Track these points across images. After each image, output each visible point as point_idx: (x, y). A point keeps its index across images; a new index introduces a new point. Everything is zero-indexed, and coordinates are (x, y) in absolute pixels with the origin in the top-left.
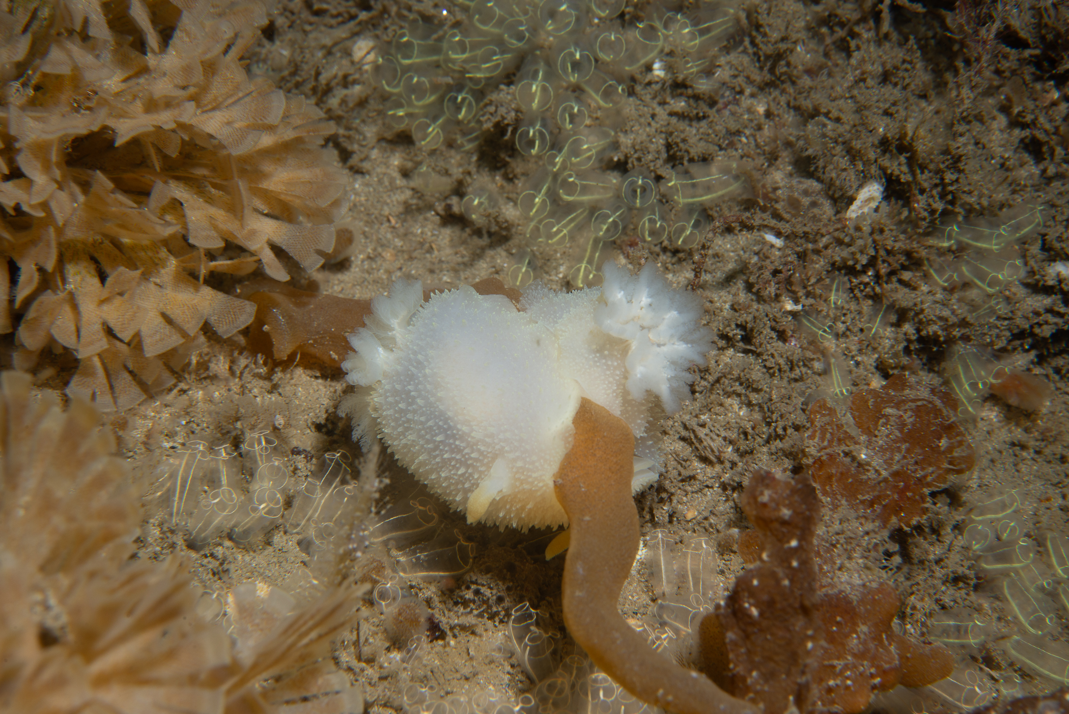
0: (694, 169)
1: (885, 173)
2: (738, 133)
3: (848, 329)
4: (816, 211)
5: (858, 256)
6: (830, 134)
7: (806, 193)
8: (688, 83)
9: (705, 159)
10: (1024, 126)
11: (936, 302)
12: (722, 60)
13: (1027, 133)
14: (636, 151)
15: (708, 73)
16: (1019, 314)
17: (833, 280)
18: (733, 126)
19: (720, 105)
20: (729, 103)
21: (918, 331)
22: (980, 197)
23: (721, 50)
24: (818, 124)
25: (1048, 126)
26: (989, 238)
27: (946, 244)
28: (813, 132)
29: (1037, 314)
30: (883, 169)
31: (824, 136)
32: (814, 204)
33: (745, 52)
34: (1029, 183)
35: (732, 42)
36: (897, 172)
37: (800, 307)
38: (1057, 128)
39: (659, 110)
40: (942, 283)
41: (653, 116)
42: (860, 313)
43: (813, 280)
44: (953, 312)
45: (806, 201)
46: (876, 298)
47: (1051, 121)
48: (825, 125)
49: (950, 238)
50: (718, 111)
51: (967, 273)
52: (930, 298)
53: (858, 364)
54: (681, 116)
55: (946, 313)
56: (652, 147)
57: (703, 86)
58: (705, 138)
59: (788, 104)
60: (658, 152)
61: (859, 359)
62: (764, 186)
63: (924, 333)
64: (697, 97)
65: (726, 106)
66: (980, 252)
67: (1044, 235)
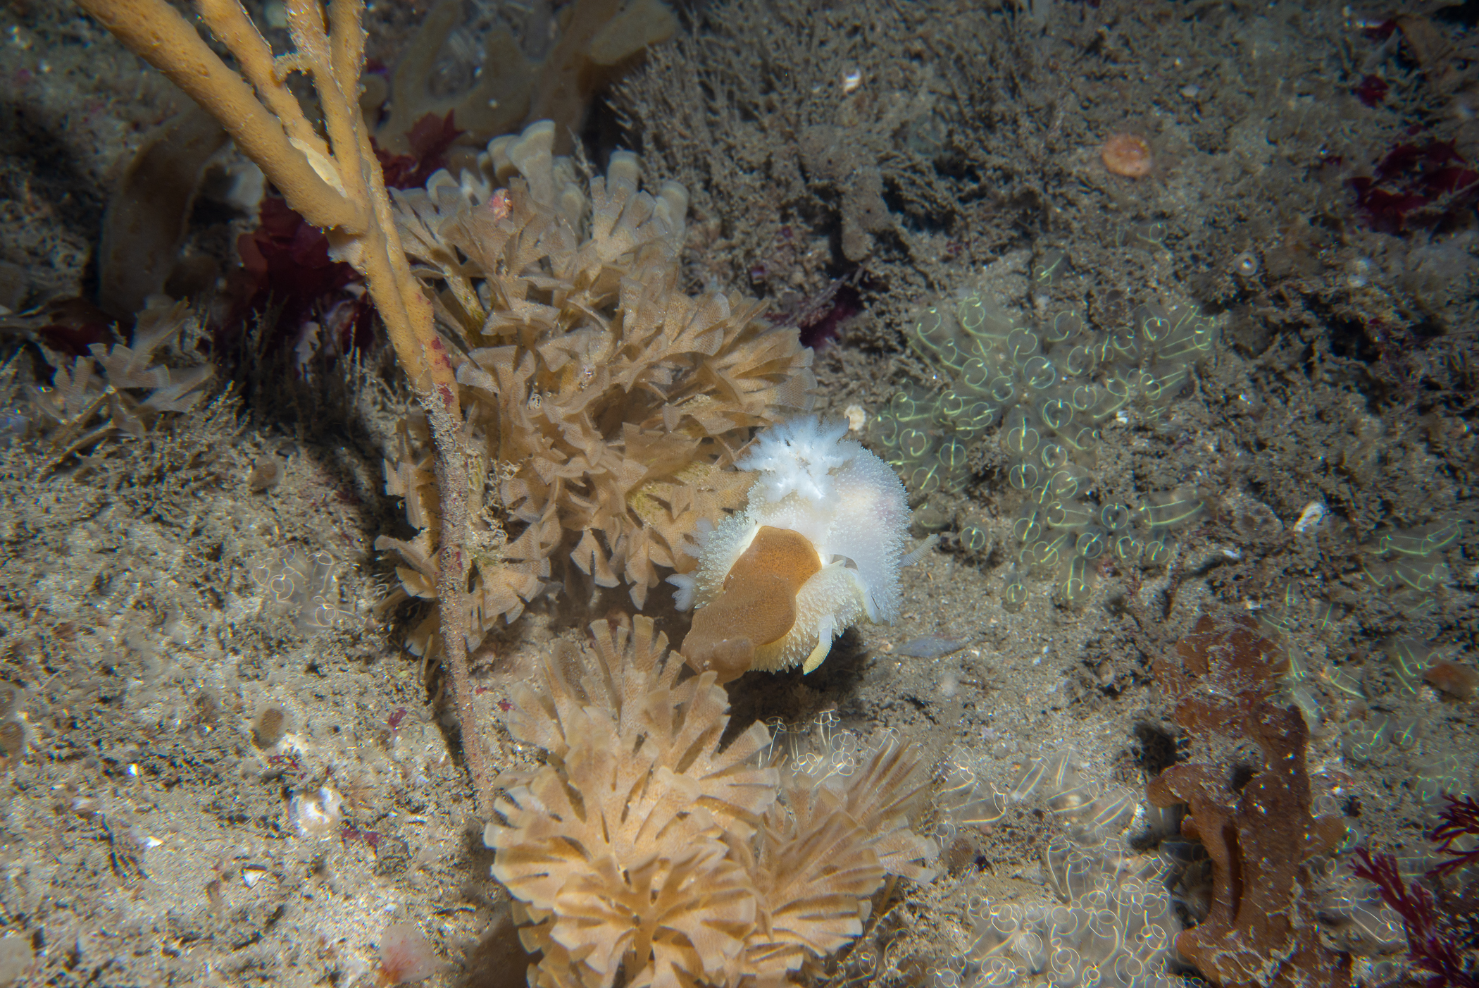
0: (1157, 497)
1: (1325, 495)
2: (1194, 468)
3: (1301, 625)
4: (1267, 527)
5: (1307, 562)
6: (1276, 462)
7: (1258, 512)
8: (1149, 427)
9: (1167, 489)
10: (1440, 455)
11: (1375, 599)
12: (1176, 407)
13: (1443, 461)
14: (1107, 484)
15: (1166, 417)
16: (1447, 611)
17: (1286, 585)
18: (1189, 462)
19: (1176, 445)
20: (1184, 443)
21: (1361, 624)
22: (1407, 512)
23: (1175, 399)
24: (1266, 454)
25: (1460, 455)
26: (1417, 547)
27: (1382, 552)
28: (1261, 462)
29: (1462, 609)
30: (1323, 490)
31: (1271, 464)
32: (1266, 521)
33: (1195, 400)
34: (1448, 503)
35: (1185, 391)
36: (1336, 493)
37: (1259, 606)
38: (1468, 456)
39: (1123, 451)
40: (1378, 583)
41: (1119, 457)
42: (1310, 611)
43: (1268, 584)
44: (1391, 607)
45: (1258, 519)
46: (1324, 597)
47: (1462, 451)
48: (1271, 456)
49: (1384, 547)
50: (1175, 450)
51: (1401, 576)
52: (1370, 596)
53: (1311, 654)
54: (1144, 453)
55: (1385, 607)
56: (1122, 481)
57: (1163, 428)
58: (1165, 472)
59: (1236, 442)
60: (1127, 484)
61: (1311, 650)
62: (1220, 510)
63: (1367, 626)
64: (1156, 438)
65: (1181, 445)
66: (1409, 559)
67: (1463, 545)
